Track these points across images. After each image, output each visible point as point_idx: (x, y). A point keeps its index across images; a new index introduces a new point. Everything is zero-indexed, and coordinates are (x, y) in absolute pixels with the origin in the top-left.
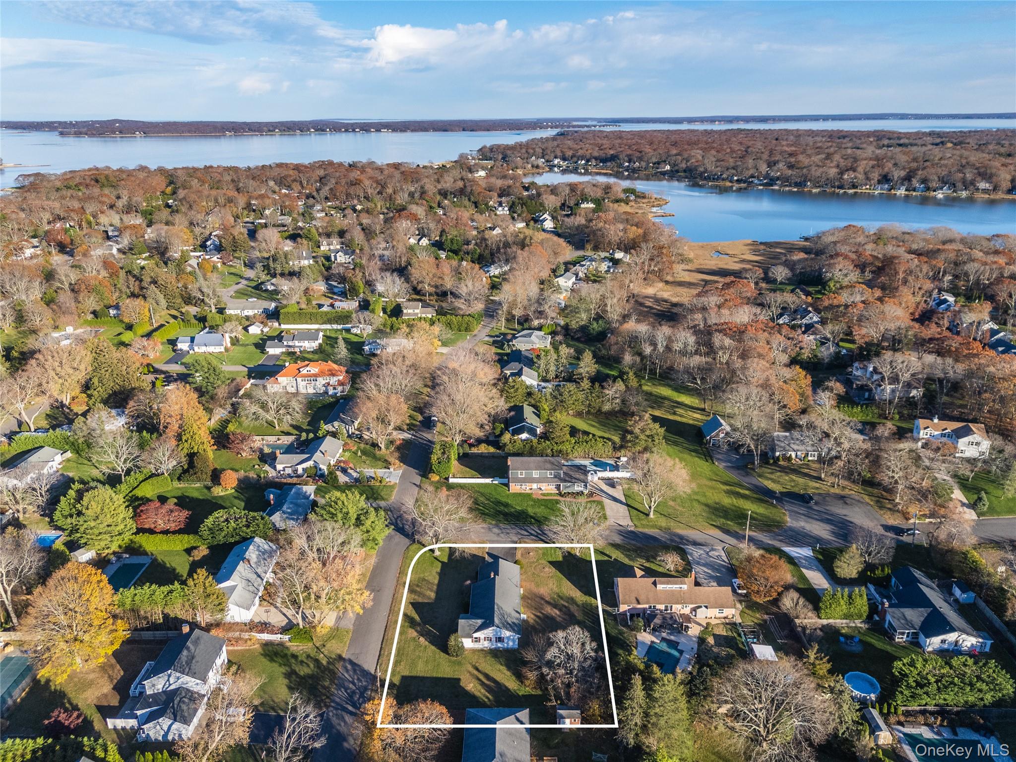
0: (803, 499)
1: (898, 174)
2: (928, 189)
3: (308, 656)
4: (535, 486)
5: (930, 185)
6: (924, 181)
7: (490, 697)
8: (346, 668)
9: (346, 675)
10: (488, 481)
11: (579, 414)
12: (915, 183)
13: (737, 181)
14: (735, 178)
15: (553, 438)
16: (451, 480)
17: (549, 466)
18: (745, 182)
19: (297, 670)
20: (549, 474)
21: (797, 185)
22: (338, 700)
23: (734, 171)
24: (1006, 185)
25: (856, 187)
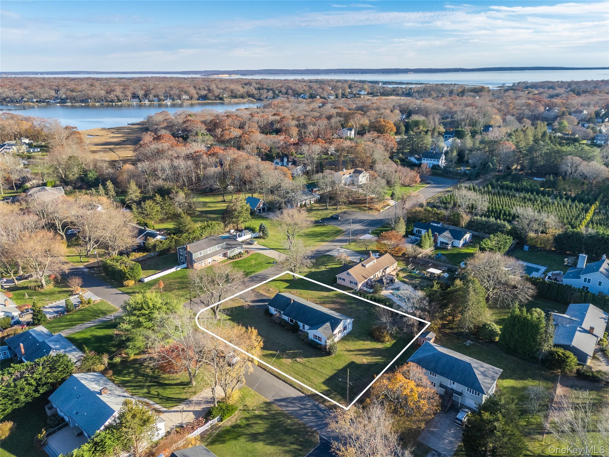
0: (334, 218)
1: (141, 93)
2: (160, 100)
3: (247, 419)
4: (210, 260)
5: (161, 97)
6: (156, 96)
7: (379, 358)
8: (281, 406)
9: (291, 409)
10: (173, 270)
11: (162, 221)
12: (151, 96)
13: (37, 102)
14: (35, 100)
15: (187, 230)
16: (146, 280)
17: (214, 242)
18: (43, 102)
19: (254, 432)
20: (216, 248)
21: (82, 101)
22: (312, 424)
23: (32, 96)
24: (196, 96)
25: (121, 101)
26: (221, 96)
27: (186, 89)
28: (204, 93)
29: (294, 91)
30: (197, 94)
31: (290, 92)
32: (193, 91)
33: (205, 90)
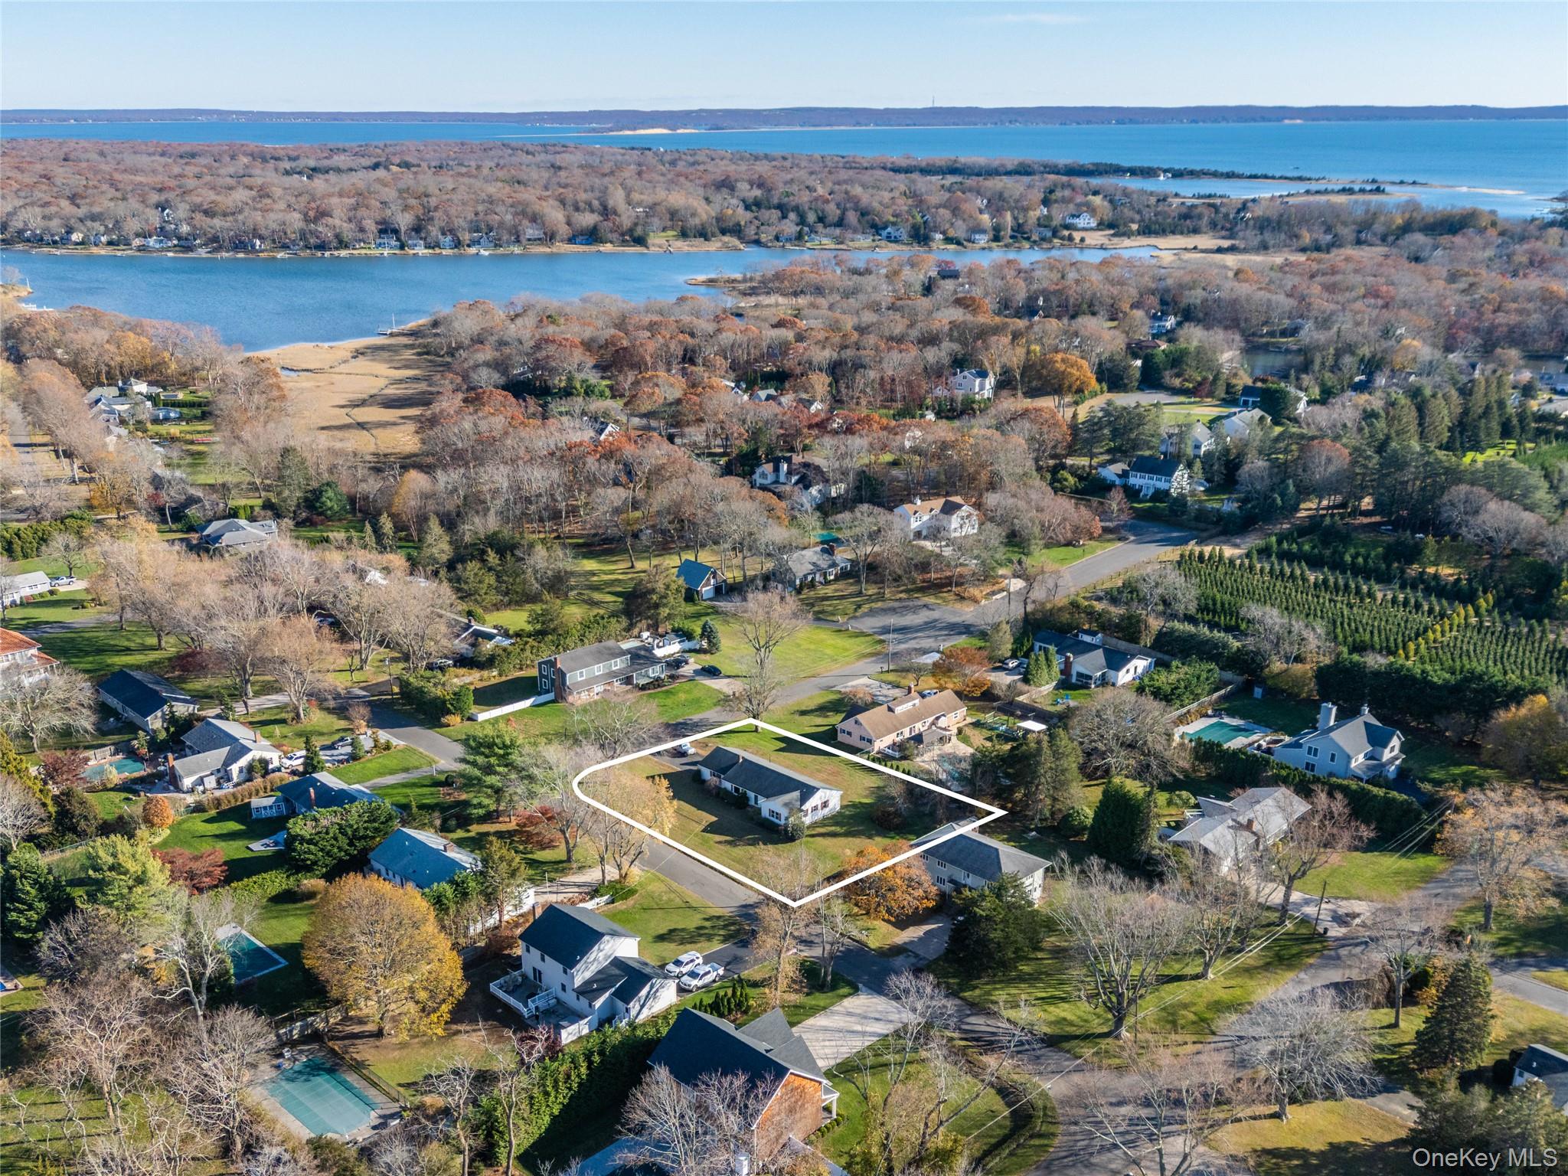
1: (404, 221)
2: (458, 243)
5: (461, 235)
6: (449, 230)
12: (434, 231)
24: (564, 230)
25: (346, 247)
26: (639, 231)
27: (537, 207)
28: (588, 219)
29: (864, 213)
30: (569, 223)
31: (852, 217)
32: (556, 216)
33: (592, 211)
